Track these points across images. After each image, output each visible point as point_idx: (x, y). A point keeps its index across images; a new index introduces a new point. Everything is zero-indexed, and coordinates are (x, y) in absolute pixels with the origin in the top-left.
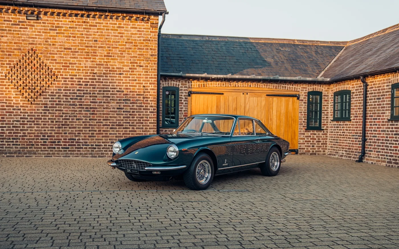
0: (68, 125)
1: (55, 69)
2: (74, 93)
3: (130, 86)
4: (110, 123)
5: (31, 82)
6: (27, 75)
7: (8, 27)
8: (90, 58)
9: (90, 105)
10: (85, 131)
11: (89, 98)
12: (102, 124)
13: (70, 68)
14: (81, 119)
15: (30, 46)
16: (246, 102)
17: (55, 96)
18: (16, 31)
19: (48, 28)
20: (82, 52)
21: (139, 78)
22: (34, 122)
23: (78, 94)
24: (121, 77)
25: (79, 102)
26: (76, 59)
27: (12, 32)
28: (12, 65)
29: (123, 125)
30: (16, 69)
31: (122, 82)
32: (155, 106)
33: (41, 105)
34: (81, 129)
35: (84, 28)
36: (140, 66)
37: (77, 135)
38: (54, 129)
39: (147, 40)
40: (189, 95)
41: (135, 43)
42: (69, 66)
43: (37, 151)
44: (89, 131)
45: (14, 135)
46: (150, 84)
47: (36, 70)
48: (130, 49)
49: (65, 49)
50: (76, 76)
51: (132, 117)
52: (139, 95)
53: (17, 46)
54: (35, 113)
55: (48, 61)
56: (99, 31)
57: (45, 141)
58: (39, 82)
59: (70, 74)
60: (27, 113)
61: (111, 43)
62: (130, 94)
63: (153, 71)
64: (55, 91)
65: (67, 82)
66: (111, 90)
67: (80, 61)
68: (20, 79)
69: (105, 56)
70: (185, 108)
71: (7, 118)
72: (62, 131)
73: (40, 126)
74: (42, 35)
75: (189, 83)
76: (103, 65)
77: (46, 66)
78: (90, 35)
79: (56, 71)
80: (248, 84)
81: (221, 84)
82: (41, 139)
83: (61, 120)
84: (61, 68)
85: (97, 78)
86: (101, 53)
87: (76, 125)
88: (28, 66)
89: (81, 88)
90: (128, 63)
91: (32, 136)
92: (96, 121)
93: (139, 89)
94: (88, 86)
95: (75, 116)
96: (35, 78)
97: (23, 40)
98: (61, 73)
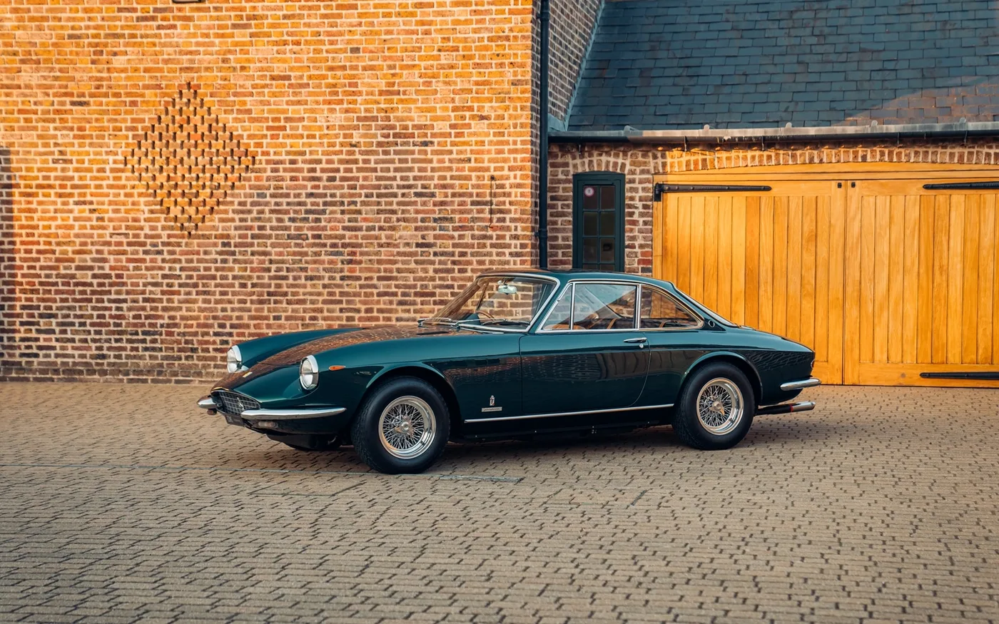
0: (285, 294)
1: (250, 137)
2: (300, 204)
3: (452, 178)
4: (397, 286)
5: (187, 175)
6: (178, 158)
7: (128, 27)
8: (341, 102)
9: (343, 237)
10: (329, 311)
11: (339, 216)
12: (375, 291)
13: (288, 131)
14: (319, 278)
15: (185, 77)
16: (851, 214)
17: (250, 212)
18: (147, 36)
19: (229, 23)
20: (319, 86)
21: (478, 152)
22: (195, 285)
23: (309, 207)
24: (425, 153)
25: (312, 228)
26: (302, 107)
27: (139, 40)
28: (141, 132)
29: (433, 294)
30: (150, 141)
31: (429, 166)
32: (525, 237)
33: (213, 240)
34: (320, 305)
35: (325, 16)
36: (482, 118)
37: (307, 322)
38: (248, 305)
39: (500, 37)
40: (657, 197)
41: (465, 48)
42: (284, 128)
43: (204, 367)
44: (341, 310)
45: (147, 321)
46: (510, 169)
47: (200, 141)
48: (452, 67)
49: (273, 78)
50: (303, 153)
51: (460, 271)
52: (478, 203)
53: (151, 77)
54: (199, 261)
55: (231, 117)
56: (363, 20)
57: (225, 338)
58: (208, 175)
59: (288, 149)
60: (180, 261)
61: (399, 54)
62: (452, 202)
63: (518, 129)
64: (249, 200)
65: (281, 174)
66: (400, 192)
67: (313, 111)
68: (162, 167)
69: (381, 93)
70: (644, 238)
71: (129, 277)
72: (269, 310)
73: (212, 298)
74: (212, 44)
75: (655, 157)
76: (375, 119)
77: (224, 131)
78: (341, 34)
79: (252, 142)
80: (855, 154)
81: (761, 156)
82: (216, 334)
83: (266, 281)
84: (265, 132)
85: (361, 158)
86: (369, 85)
87: (304, 294)
88: (178, 133)
89: (317, 187)
90: (445, 109)
91: (191, 326)
92: (358, 283)
93: (478, 186)
94: (337, 183)
95: (302, 269)
96: (197, 165)
97: (166, 62)
98: (264, 149)
